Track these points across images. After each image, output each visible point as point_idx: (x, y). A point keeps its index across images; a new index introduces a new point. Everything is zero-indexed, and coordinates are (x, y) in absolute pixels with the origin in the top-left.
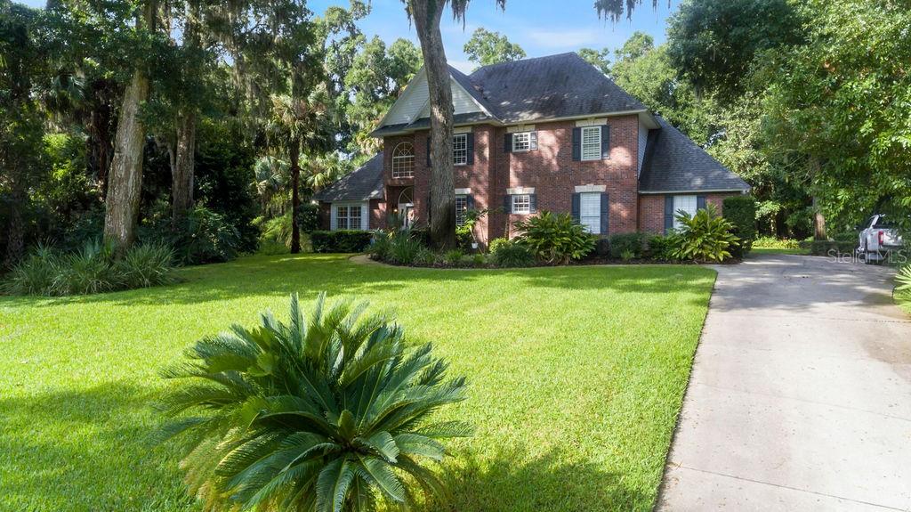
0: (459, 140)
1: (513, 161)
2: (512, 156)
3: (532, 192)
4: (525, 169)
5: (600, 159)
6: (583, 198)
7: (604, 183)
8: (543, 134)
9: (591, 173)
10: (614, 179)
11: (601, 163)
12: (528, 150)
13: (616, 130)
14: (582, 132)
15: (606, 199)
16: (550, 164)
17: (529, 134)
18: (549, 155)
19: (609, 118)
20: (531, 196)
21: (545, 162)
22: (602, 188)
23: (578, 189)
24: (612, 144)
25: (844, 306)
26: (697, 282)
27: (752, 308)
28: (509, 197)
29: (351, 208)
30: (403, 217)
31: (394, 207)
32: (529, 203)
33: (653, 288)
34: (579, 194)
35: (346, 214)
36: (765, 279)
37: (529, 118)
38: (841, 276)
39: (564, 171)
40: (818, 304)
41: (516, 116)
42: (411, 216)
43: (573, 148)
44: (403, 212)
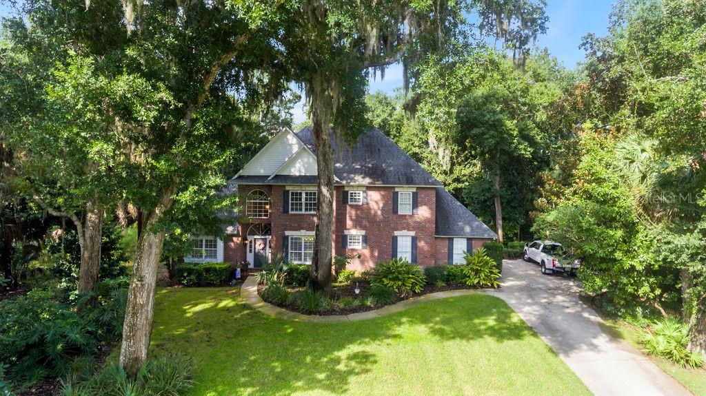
0: (311, 193)
1: (349, 211)
2: (348, 208)
3: (364, 234)
4: (357, 215)
5: (411, 214)
6: (399, 239)
7: (413, 229)
8: (370, 193)
9: (405, 223)
10: (419, 227)
11: (412, 216)
12: (361, 204)
13: (422, 195)
14: (399, 195)
15: (414, 240)
16: (375, 214)
17: (361, 193)
18: (376, 207)
19: (417, 188)
20: (363, 236)
21: (373, 212)
22: (413, 233)
23: (396, 233)
24: (419, 204)
25: (607, 342)
26: (515, 319)
27: (576, 351)
28: (346, 236)
29: (207, 241)
30: (251, 247)
31: (245, 239)
32: (361, 241)
33: (506, 331)
34: (397, 237)
35: (201, 246)
36: (535, 308)
37: (364, 183)
38: (560, 298)
39: (386, 221)
40: (595, 341)
41: (352, 179)
42: (259, 246)
43: (393, 205)
44: (251, 242)
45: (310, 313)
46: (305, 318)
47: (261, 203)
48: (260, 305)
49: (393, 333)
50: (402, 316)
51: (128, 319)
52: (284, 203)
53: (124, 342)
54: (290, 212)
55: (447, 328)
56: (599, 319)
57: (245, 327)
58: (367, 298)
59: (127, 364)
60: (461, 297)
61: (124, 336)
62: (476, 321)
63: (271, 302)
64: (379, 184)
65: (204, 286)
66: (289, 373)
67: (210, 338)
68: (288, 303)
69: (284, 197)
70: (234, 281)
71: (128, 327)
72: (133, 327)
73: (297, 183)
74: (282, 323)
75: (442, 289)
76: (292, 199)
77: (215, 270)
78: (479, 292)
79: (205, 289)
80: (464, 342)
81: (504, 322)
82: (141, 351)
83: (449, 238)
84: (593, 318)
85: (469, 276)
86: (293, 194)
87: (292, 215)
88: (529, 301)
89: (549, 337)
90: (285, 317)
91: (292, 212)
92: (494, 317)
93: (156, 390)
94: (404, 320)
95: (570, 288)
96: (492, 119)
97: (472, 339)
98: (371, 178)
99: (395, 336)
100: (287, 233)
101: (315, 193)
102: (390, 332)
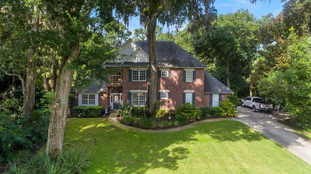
0: (143, 71)
1: (162, 81)
2: (161, 79)
3: (169, 92)
4: (166, 83)
5: (192, 82)
6: (186, 94)
7: (194, 90)
8: (173, 72)
9: (190, 86)
10: (197, 89)
11: (193, 83)
12: (167, 77)
13: (197, 73)
14: (186, 72)
15: (194, 95)
16: (175, 82)
17: (168, 71)
18: (175, 80)
19: (195, 69)
20: (168, 93)
21: (173, 82)
22: (193, 91)
23: (185, 91)
24: (196, 77)
25: (304, 141)
26: (252, 131)
27: (290, 146)
28: (160, 93)
29: (90, 96)
30: (112, 99)
31: (109, 95)
32: (167, 95)
33: (250, 137)
34: (185, 93)
35: (87, 98)
36: (259, 126)
37: (169, 66)
38: (269, 122)
39: (180, 85)
40: (297, 141)
41: (163, 65)
42: (116, 99)
43: (183, 77)
44: (112, 96)
45: (147, 129)
46: (144, 131)
47: (117, 77)
48: (119, 125)
49: (193, 138)
50: (195, 130)
51: (51, 125)
52: (129, 76)
53: (49, 139)
54: (132, 81)
55: (220, 136)
56: (293, 131)
57: (114, 136)
58: (175, 121)
59: (51, 152)
60: (220, 121)
61: (49, 136)
62: (234, 132)
63: (125, 124)
64: (177, 67)
65: (89, 117)
66: (143, 158)
67: (96, 141)
68: (134, 124)
69: (129, 73)
70: (104, 115)
71: (51, 130)
72: (54, 130)
73: (136, 66)
74: (133, 133)
75: (210, 118)
76: (133, 74)
77: (95, 109)
78: (228, 119)
79: (90, 119)
80: (231, 142)
81: (247, 132)
82: (59, 145)
83: (210, 94)
84: (290, 130)
85: (222, 112)
86: (134, 71)
87: (134, 82)
88: (254, 123)
89: (273, 139)
90: (134, 131)
91: (133, 81)
92: (241, 130)
93: (68, 168)
94: (196, 132)
95: (271, 118)
96: (229, 37)
97: (235, 140)
98: (172, 64)
99: (194, 140)
100: (131, 91)
101: (145, 71)
102: (191, 138)
